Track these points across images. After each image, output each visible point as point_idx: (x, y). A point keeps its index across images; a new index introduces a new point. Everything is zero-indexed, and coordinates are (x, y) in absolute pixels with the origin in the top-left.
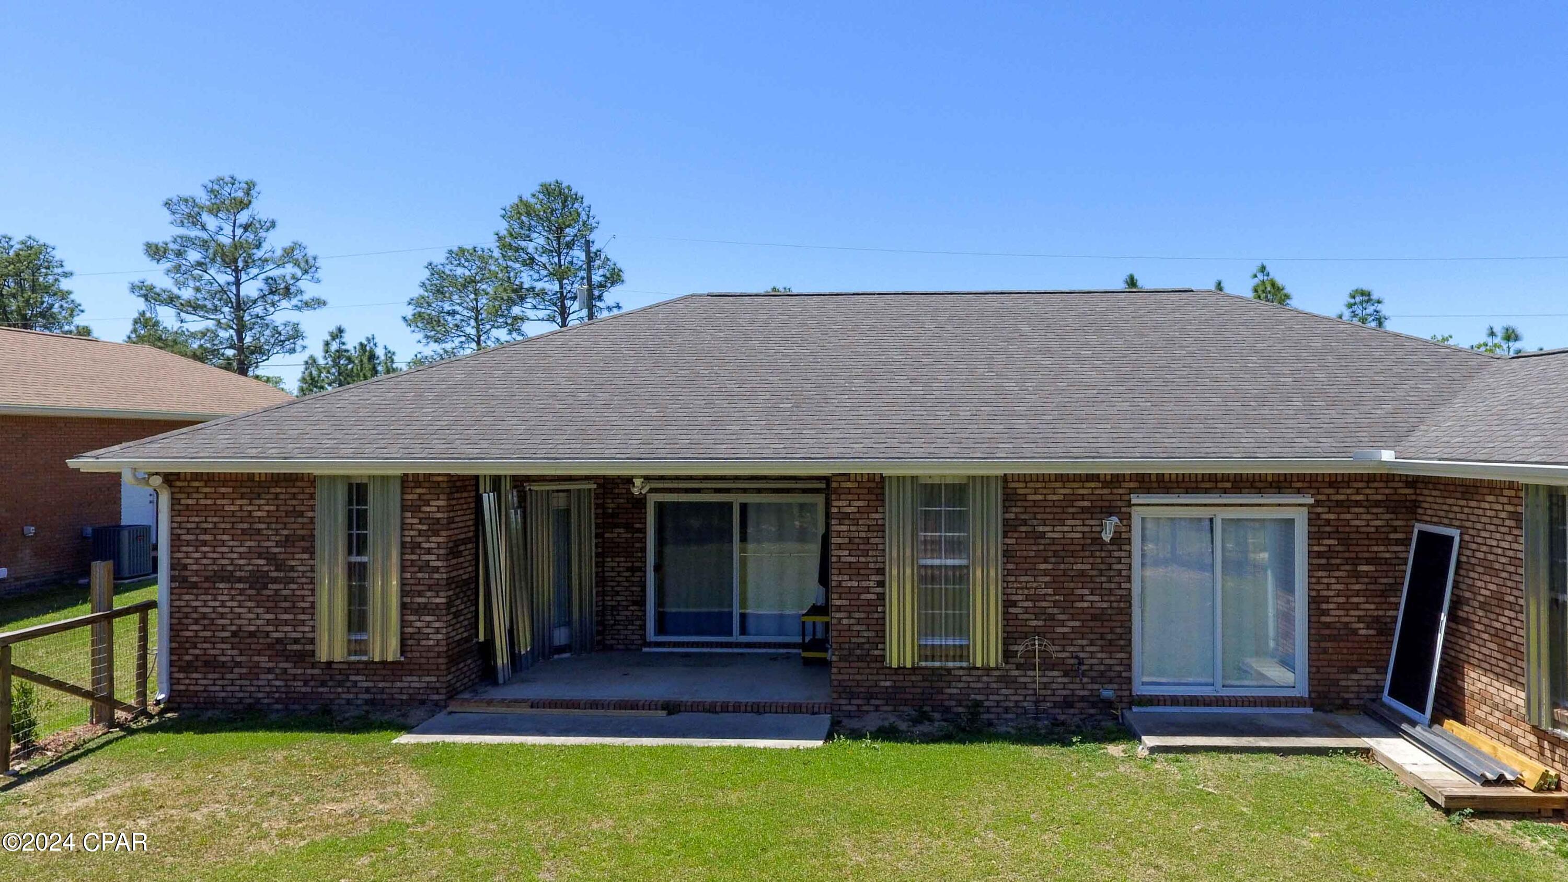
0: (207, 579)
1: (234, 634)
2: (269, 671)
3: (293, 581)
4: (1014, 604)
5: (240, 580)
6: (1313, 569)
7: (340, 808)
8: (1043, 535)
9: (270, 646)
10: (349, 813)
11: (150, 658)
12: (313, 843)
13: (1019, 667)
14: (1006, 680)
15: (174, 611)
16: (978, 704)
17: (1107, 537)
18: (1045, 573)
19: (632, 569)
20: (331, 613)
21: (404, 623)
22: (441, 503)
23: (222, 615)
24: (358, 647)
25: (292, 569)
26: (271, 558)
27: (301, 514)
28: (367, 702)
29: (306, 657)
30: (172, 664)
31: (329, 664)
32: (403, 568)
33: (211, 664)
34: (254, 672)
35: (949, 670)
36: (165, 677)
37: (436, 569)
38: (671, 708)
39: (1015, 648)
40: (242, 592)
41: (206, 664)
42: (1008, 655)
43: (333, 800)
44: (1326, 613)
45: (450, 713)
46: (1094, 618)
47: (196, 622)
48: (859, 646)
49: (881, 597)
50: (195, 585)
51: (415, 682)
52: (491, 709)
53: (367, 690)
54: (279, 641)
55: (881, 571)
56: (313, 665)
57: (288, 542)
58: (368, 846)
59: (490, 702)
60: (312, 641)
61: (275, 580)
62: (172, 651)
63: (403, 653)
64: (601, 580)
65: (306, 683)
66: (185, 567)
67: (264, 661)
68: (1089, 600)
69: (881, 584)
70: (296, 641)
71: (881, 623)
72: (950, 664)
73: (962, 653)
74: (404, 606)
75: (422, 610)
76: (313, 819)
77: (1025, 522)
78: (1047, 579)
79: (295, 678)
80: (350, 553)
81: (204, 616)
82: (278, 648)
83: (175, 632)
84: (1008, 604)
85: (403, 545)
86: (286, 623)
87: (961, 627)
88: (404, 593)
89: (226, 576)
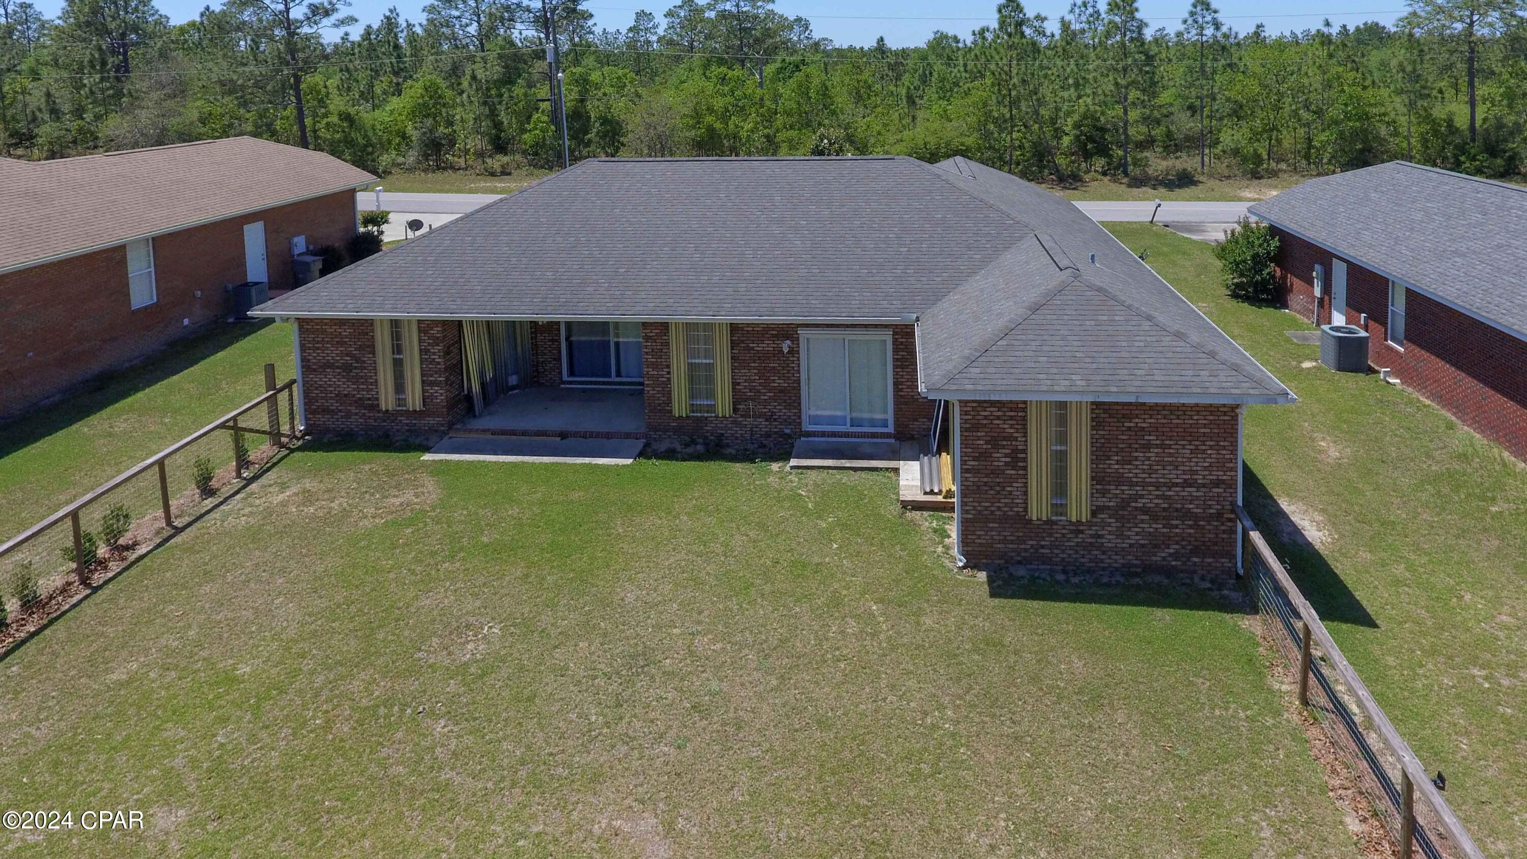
0: (320, 367)
1: (337, 395)
2: (356, 414)
3: (365, 368)
4: (739, 384)
5: (338, 367)
6: (895, 367)
7: (397, 501)
8: (753, 348)
9: (356, 402)
10: (401, 504)
11: (295, 408)
12: (387, 521)
13: (742, 416)
14: (735, 422)
15: (305, 383)
16: (722, 435)
17: (786, 350)
18: (755, 368)
19: (553, 341)
20: (385, 385)
21: (424, 391)
22: (439, 329)
23: (330, 386)
24: (401, 402)
25: (364, 362)
26: (353, 357)
27: (367, 334)
28: (408, 431)
29: (375, 407)
30: (305, 410)
31: (387, 411)
32: (422, 362)
33: (326, 411)
34: (348, 415)
35: (706, 418)
36: (303, 418)
37: (439, 363)
38: (563, 435)
39: (740, 407)
40: (339, 374)
41: (324, 411)
42: (735, 410)
43: (394, 496)
44: (901, 390)
45: (450, 438)
46: (781, 392)
47: (316, 389)
48: (659, 405)
49: (669, 379)
50: (315, 370)
51: (432, 421)
52: (471, 435)
53: (407, 425)
54: (360, 399)
55: (668, 366)
56: (379, 411)
57: (360, 348)
58: (411, 522)
59: (471, 431)
60: (377, 399)
61: (356, 368)
62: (305, 404)
63: (424, 406)
64: (535, 346)
65: (375, 421)
66: (309, 360)
67: (353, 410)
68: (778, 382)
69: (669, 373)
70: (369, 399)
71: (670, 393)
72: (706, 415)
73: (711, 408)
74: (423, 382)
75: (432, 384)
76: (385, 507)
77: (743, 342)
78: (756, 371)
79: (370, 418)
80: (393, 353)
81: (321, 386)
82: (360, 403)
83: (306, 394)
84: (735, 384)
85: (421, 350)
86: (363, 390)
87: (711, 394)
88: (422, 375)
89: (331, 366)
